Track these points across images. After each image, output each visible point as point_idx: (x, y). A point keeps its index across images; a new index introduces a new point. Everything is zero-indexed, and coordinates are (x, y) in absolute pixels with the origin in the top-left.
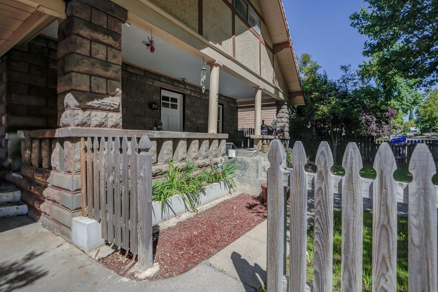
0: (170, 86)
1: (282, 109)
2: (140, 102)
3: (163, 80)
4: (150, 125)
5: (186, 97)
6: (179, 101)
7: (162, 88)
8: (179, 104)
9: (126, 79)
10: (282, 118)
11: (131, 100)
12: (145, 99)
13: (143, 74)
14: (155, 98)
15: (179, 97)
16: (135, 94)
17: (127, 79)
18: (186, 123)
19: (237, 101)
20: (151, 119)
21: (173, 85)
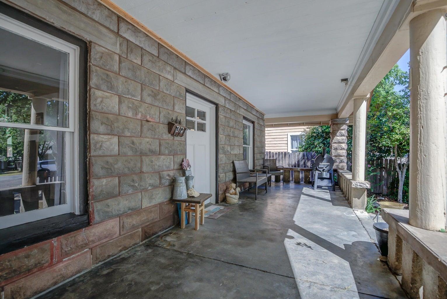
0: (200, 87)
1: (341, 131)
2: (149, 119)
3: (190, 74)
4: (169, 173)
5: (220, 109)
6: (208, 116)
7: (188, 91)
8: (209, 122)
9: (117, 58)
10: (342, 143)
11: (130, 114)
12: (160, 113)
13: (155, 53)
14: (178, 111)
15: (208, 109)
16: (139, 98)
17: (120, 56)
18: (220, 156)
19: (265, 117)
20: (172, 157)
21: (204, 85)
